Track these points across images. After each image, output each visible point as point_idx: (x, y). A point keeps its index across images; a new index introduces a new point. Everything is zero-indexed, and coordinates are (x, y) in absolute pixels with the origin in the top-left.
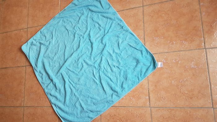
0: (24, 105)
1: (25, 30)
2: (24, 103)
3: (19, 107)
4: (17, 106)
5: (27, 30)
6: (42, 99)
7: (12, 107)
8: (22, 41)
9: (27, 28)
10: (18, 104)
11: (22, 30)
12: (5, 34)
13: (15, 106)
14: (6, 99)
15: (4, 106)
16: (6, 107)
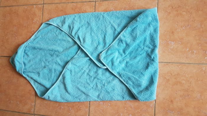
0: (34, 112)
1: (40, 6)
2: (34, 109)
3: (27, 113)
4: (24, 112)
5: (43, 6)
6: (62, 107)
7: (16, 112)
8: (34, 21)
9: (44, 4)
10: (25, 109)
11: (35, 6)
12: (8, 8)
13: (20, 112)
14: (8, 100)
15: (4, 109)
16: (6, 112)
